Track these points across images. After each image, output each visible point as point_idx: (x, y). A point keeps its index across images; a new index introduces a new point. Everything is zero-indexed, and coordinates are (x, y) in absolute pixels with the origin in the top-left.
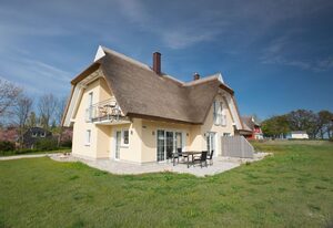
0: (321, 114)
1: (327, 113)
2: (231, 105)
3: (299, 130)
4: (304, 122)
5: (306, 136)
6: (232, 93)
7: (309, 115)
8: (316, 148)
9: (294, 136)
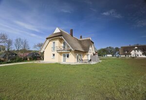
0: (116, 48)
1: (118, 48)
2: (93, 46)
3: (109, 54)
4: (111, 51)
5: (111, 56)
6: (93, 43)
7: (113, 48)
8: (114, 59)
9: (108, 56)
